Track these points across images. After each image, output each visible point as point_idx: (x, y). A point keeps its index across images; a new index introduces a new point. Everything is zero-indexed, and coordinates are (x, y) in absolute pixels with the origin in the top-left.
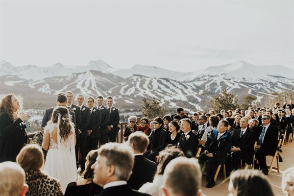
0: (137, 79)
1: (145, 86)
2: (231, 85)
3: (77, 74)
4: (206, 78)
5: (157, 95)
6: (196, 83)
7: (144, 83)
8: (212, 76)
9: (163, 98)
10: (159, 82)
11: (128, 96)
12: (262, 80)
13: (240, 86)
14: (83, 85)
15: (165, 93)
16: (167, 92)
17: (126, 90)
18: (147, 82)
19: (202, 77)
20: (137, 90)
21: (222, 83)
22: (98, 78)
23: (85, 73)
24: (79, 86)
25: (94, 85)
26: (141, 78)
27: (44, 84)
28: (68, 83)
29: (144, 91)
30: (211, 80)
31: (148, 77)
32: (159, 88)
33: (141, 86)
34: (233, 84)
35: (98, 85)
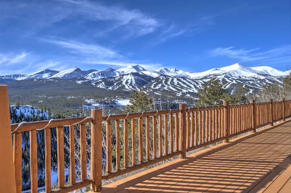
0: (163, 78)
1: (169, 83)
2: (230, 81)
3: (123, 76)
4: (211, 76)
5: (176, 89)
6: (204, 80)
7: (168, 81)
8: (216, 75)
9: (181, 91)
10: (178, 80)
11: (156, 90)
12: (254, 78)
13: (236, 82)
14: (127, 83)
15: (182, 87)
16: (184, 87)
17: (155, 86)
18: (170, 80)
19: (209, 76)
20: (163, 86)
21: (223, 80)
22: (137, 77)
23: (128, 74)
24: (124, 83)
25: (134, 82)
26: (165, 77)
27: (101, 82)
28: (117, 81)
29: (167, 86)
30: (215, 78)
31: (170, 77)
32: (178, 84)
33: (166, 83)
34: (232, 81)
35: (136, 83)
